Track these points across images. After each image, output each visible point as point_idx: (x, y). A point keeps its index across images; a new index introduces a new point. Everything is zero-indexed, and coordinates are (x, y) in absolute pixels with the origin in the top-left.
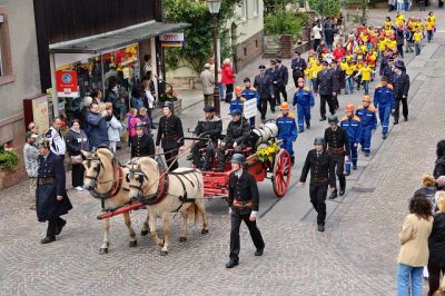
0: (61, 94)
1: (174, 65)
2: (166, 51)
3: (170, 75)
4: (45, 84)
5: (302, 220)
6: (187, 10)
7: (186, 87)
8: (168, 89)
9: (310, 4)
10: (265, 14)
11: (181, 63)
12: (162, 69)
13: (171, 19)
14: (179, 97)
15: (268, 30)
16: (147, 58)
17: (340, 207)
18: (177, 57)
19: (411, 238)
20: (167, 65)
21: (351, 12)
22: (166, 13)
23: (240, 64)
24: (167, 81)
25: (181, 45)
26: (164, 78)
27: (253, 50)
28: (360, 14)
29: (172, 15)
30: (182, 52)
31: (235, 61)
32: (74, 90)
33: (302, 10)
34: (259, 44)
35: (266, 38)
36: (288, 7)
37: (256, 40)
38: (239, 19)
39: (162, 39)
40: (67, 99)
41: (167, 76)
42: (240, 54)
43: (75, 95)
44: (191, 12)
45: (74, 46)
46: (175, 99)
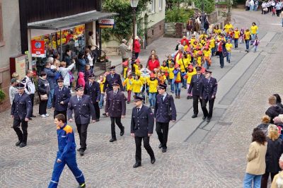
0: (34, 55)
1: (107, 39)
2: (102, 30)
3: (104, 45)
4: (24, 48)
5: (185, 141)
6: (117, 4)
7: (114, 53)
8: (102, 55)
9: (195, 4)
10: (167, 9)
11: (111, 38)
12: (99, 42)
13: (106, 10)
14: (109, 60)
15: (168, 19)
17: (210, 134)
18: (109, 34)
19: (255, 157)
20: (102, 39)
21: (221, 10)
22: (104, 5)
23: (149, 40)
24: (103, 49)
25: (112, 27)
26: (100, 47)
27: (157, 32)
28: (227, 12)
29: (107, 8)
30: (112, 31)
31: (146, 38)
32: (42, 53)
33: (190, 7)
34: (162, 28)
35: (166, 25)
36: (181, 5)
37: (160, 25)
38: (150, 12)
39: (100, 22)
40: (38, 58)
41: (102, 46)
42: (149, 34)
43: (43, 56)
44: (119, 6)
45: (43, 25)
46: (107, 61)
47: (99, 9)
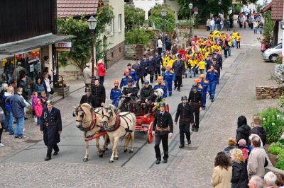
1: (64, 63)
2: (59, 54)
3: (61, 69)
5: (150, 167)
6: (73, 27)
7: (72, 78)
8: (60, 79)
9: (156, 24)
10: (126, 30)
11: (69, 62)
12: (56, 66)
13: (63, 33)
14: (67, 85)
15: (128, 41)
16: (46, 58)
17: (175, 160)
18: (67, 58)
19: (219, 182)
20: (59, 63)
21: (183, 30)
22: (60, 28)
23: (108, 63)
24: (60, 74)
25: (69, 50)
26: (58, 72)
27: (117, 54)
28: (188, 32)
29: (64, 30)
30: (70, 55)
31: (106, 61)
33: (150, 29)
34: (122, 50)
35: (126, 47)
37: (120, 47)
38: (108, 33)
39: (57, 46)
41: (59, 70)
42: (109, 57)
44: (76, 28)
46: (65, 86)
47: (55, 32)
